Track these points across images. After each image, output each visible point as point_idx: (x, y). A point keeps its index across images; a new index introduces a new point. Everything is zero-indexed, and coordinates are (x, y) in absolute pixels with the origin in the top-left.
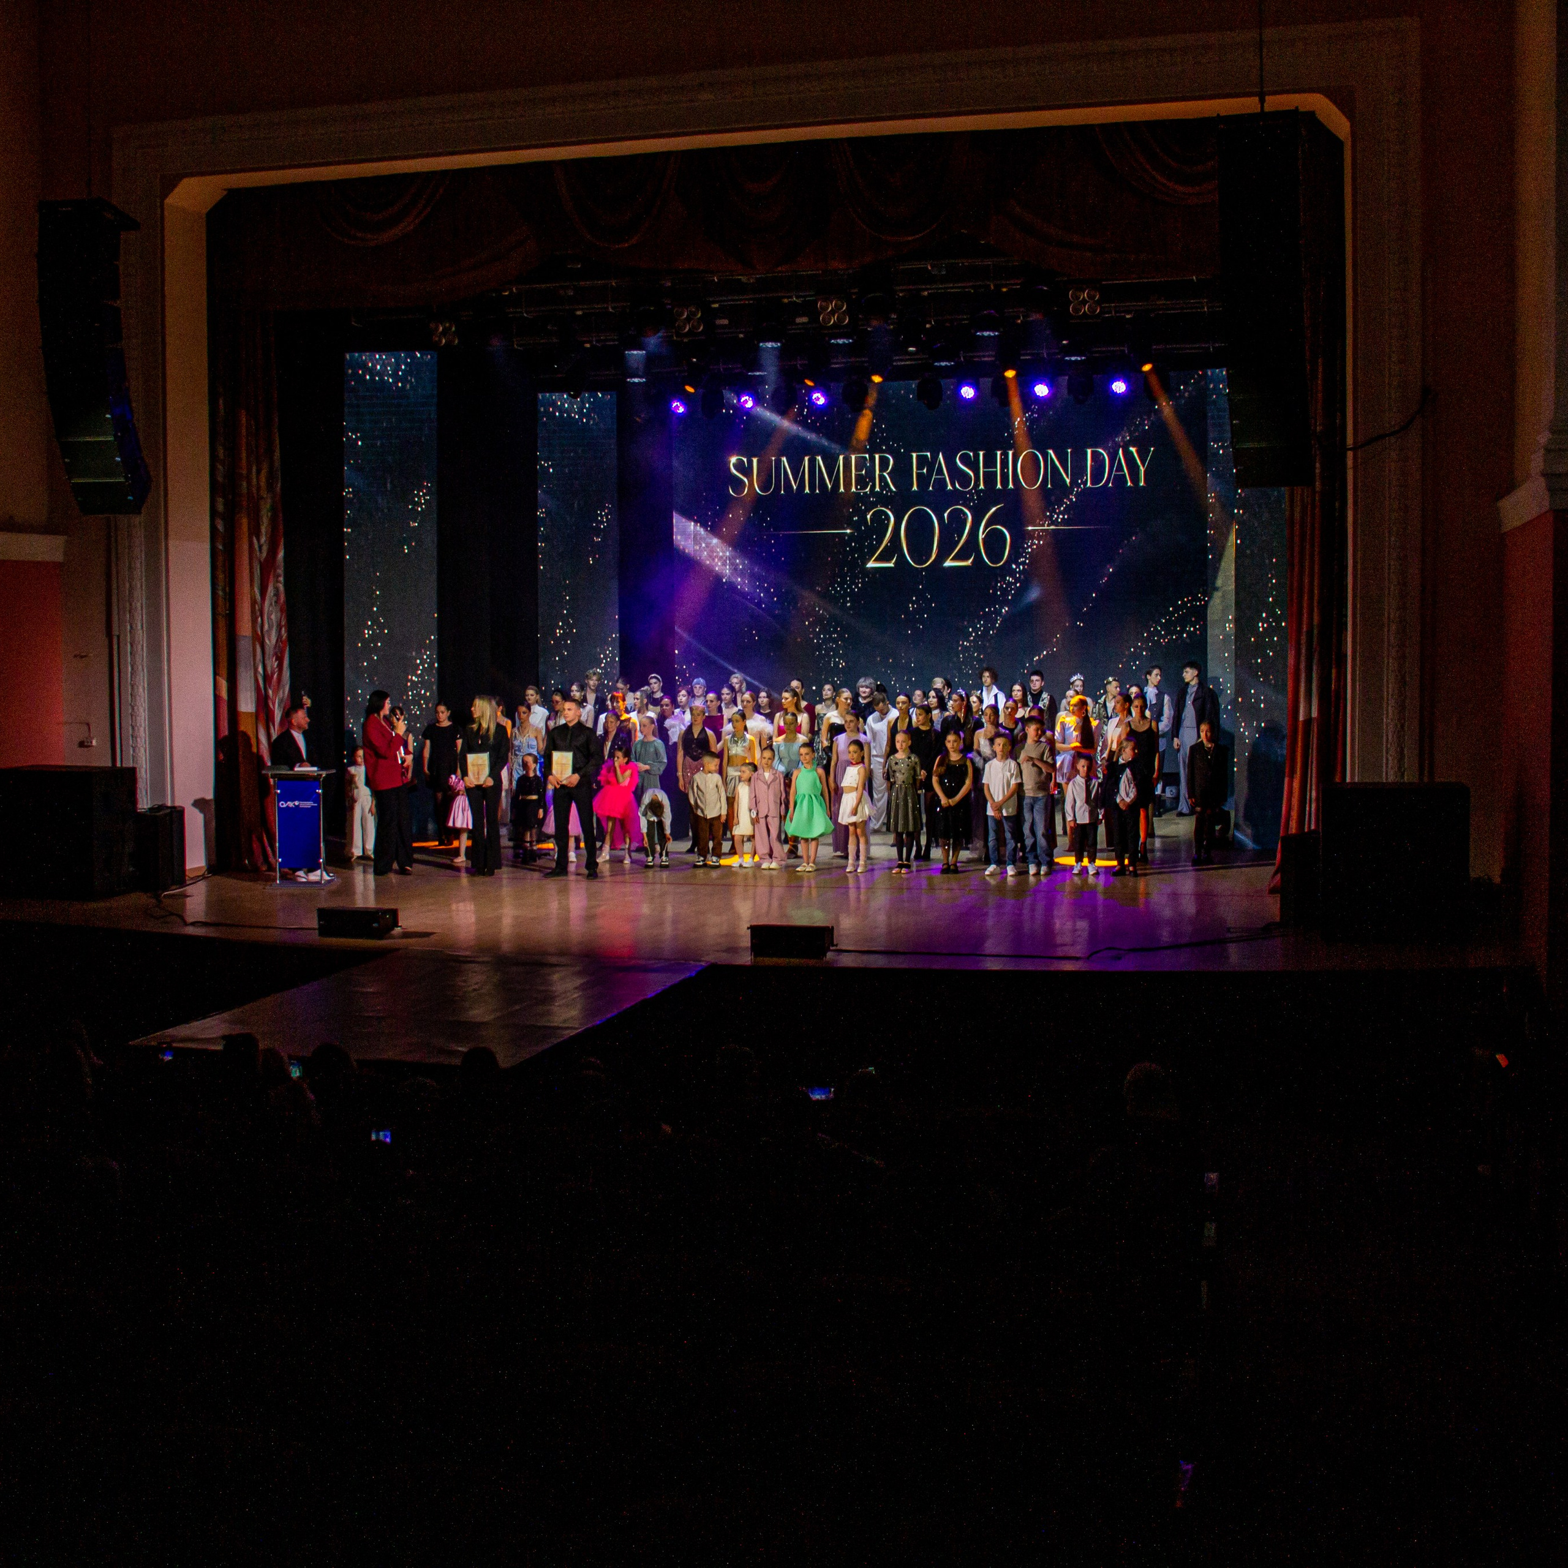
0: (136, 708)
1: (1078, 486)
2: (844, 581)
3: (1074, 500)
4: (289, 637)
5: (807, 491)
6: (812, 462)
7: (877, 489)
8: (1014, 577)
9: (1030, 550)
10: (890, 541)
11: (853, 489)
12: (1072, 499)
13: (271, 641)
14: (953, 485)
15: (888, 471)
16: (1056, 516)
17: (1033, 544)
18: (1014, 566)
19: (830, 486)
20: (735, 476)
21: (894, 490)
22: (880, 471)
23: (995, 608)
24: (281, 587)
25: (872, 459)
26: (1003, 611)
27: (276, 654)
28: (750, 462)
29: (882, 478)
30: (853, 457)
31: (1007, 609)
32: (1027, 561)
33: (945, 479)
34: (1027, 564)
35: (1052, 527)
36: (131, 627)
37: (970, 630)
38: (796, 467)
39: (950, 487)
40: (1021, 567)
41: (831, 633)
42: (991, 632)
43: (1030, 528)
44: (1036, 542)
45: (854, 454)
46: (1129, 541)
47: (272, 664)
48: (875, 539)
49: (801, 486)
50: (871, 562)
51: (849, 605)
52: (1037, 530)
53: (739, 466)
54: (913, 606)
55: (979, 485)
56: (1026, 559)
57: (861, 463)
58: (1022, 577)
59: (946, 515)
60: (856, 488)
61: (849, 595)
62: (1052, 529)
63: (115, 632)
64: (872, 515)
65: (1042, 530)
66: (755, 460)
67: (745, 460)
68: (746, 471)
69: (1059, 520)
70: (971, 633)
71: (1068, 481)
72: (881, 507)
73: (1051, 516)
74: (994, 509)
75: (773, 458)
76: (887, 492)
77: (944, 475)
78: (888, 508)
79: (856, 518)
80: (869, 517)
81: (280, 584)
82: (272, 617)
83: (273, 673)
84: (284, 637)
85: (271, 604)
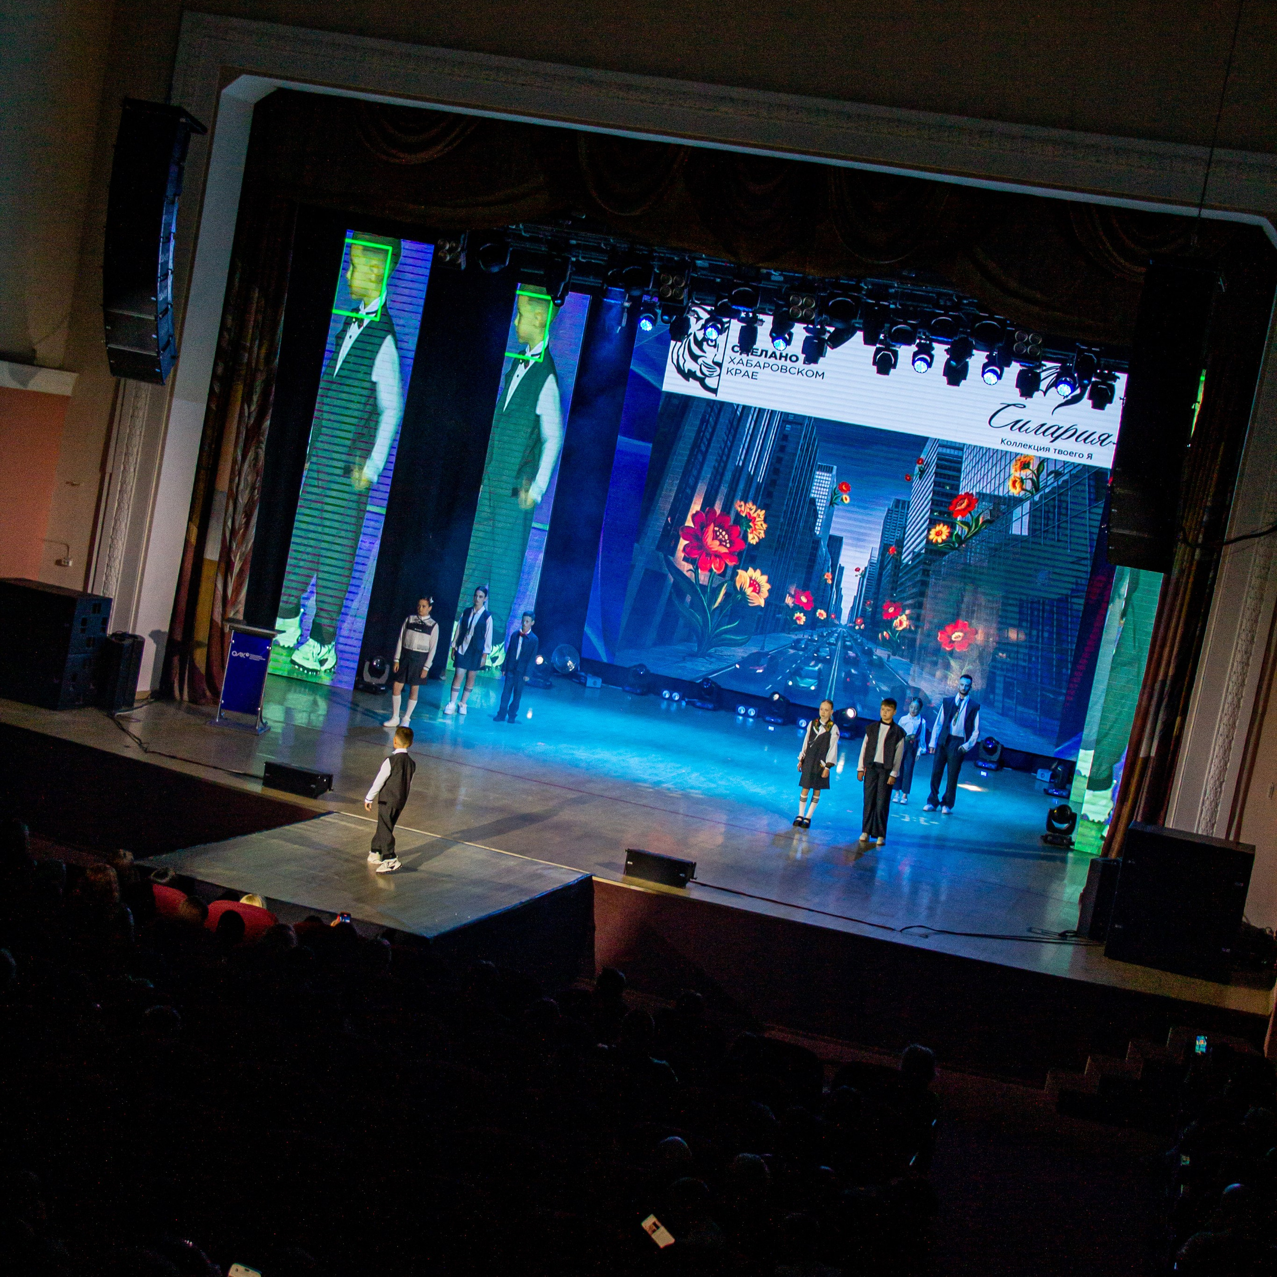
0: (115, 541)
4: (262, 499)
13: (243, 500)
24: (262, 454)
27: (245, 512)
36: (125, 468)
47: (241, 519)
63: (109, 469)
81: (260, 450)
82: (249, 478)
83: (240, 529)
84: (256, 498)
85: (250, 466)
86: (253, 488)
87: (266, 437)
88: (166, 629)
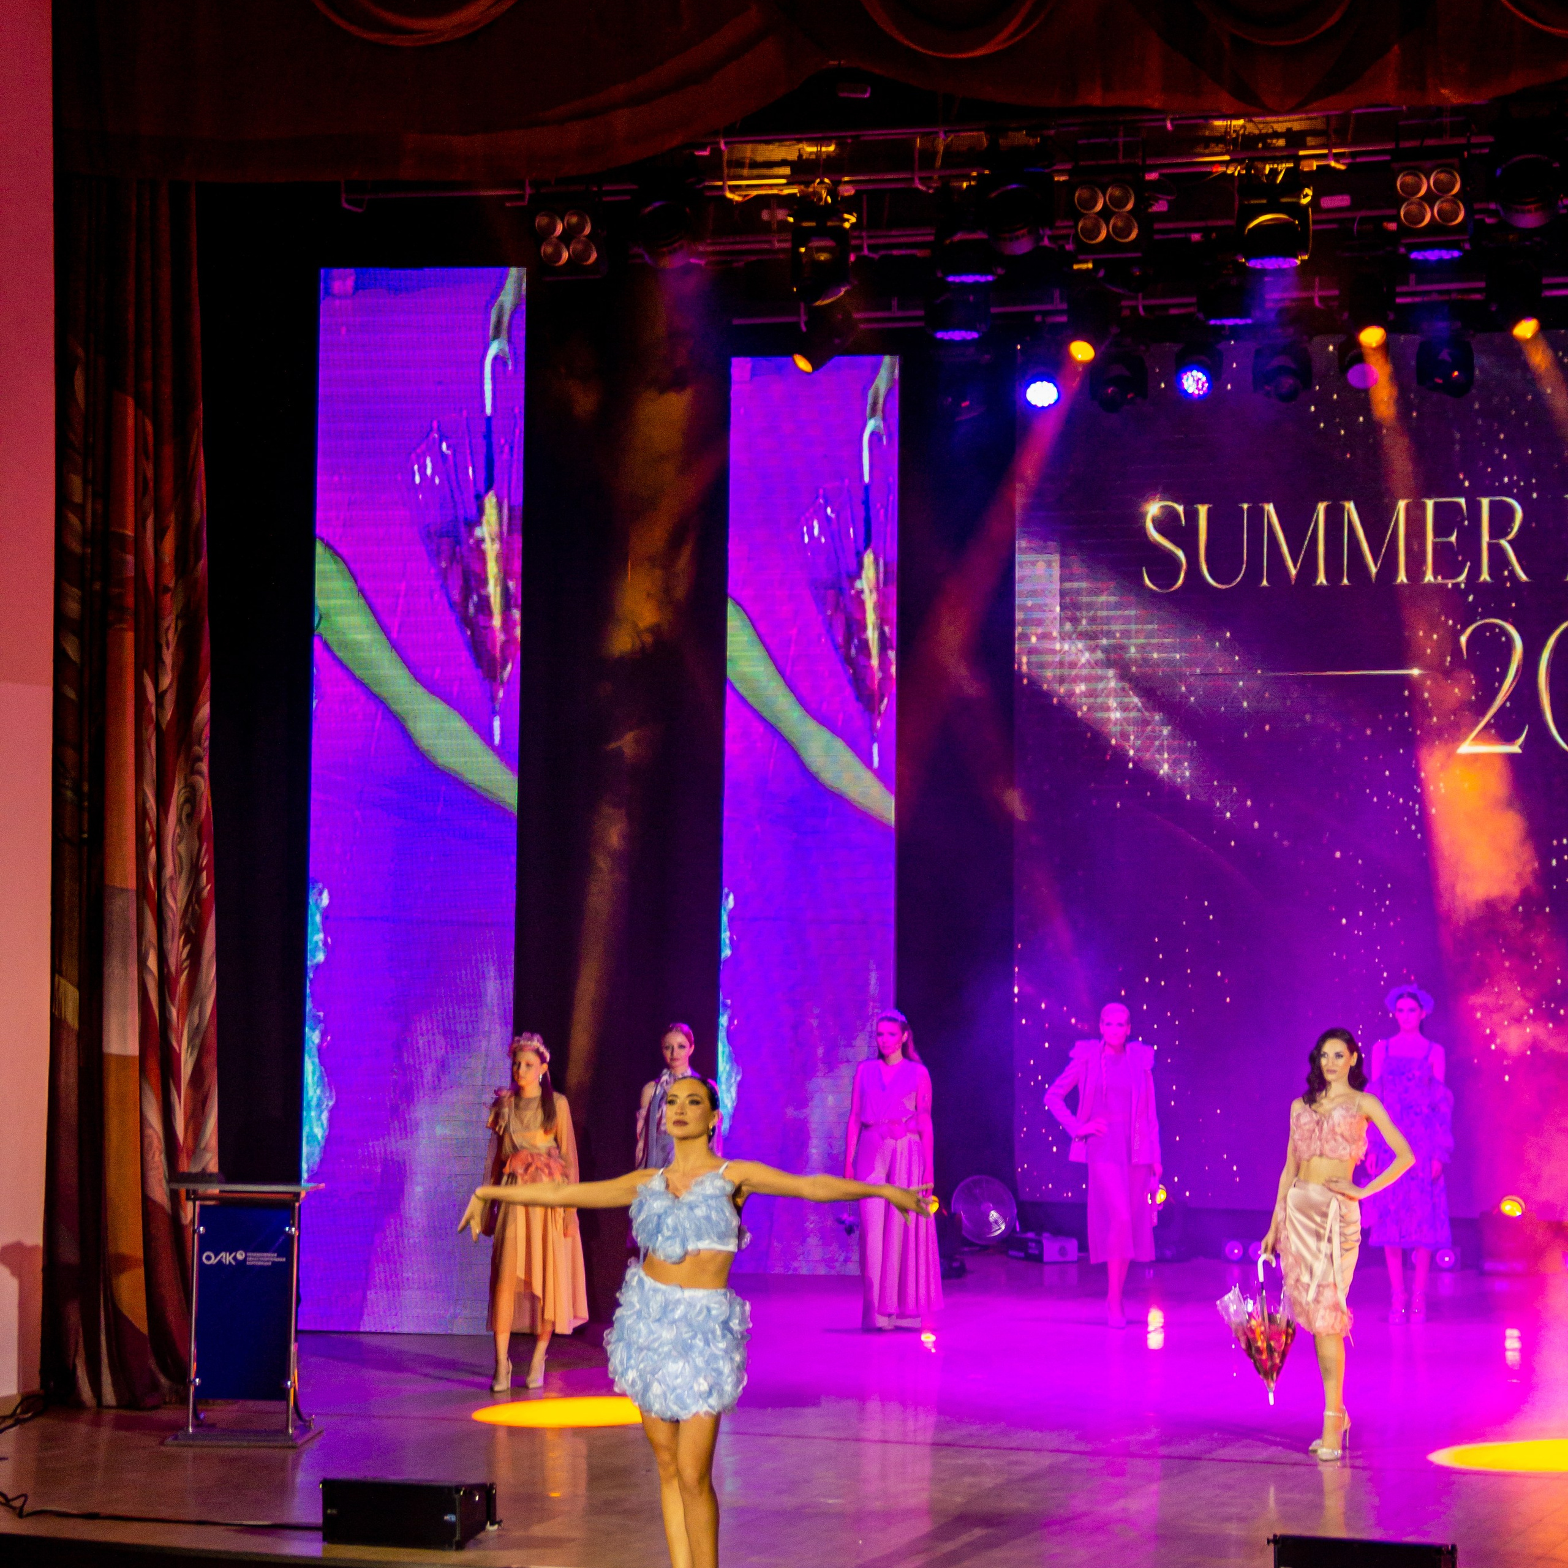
4: (219, 892)
5: (1321, 579)
6: (1335, 517)
7: (1486, 575)
11: (1430, 577)
13: (176, 902)
15: (1511, 536)
19: (1374, 569)
20: (1156, 546)
21: (1523, 577)
22: (1491, 537)
24: (203, 785)
25: (1475, 509)
27: (185, 930)
28: (1192, 516)
29: (1496, 552)
30: (1430, 504)
38: (1296, 527)
45: (1430, 498)
47: (178, 950)
49: (1308, 569)
50: (1469, 741)
53: (1167, 524)
57: (1446, 518)
60: (1436, 574)
64: (1472, 635)
66: (1203, 510)
67: (1180, 509)
68: (1185, 535)
72: (1492, 616)
75: (1245, 506)
76: (1507, 583)
78: (1508, 620)
80: (1463, 639)
81: (198, 778)
82: (182, 848)
83: (179, 972)
84: (205, 893)
85: (179, 820)
86: (195, 871)
87: (207, 744)
88: (35, 1237)
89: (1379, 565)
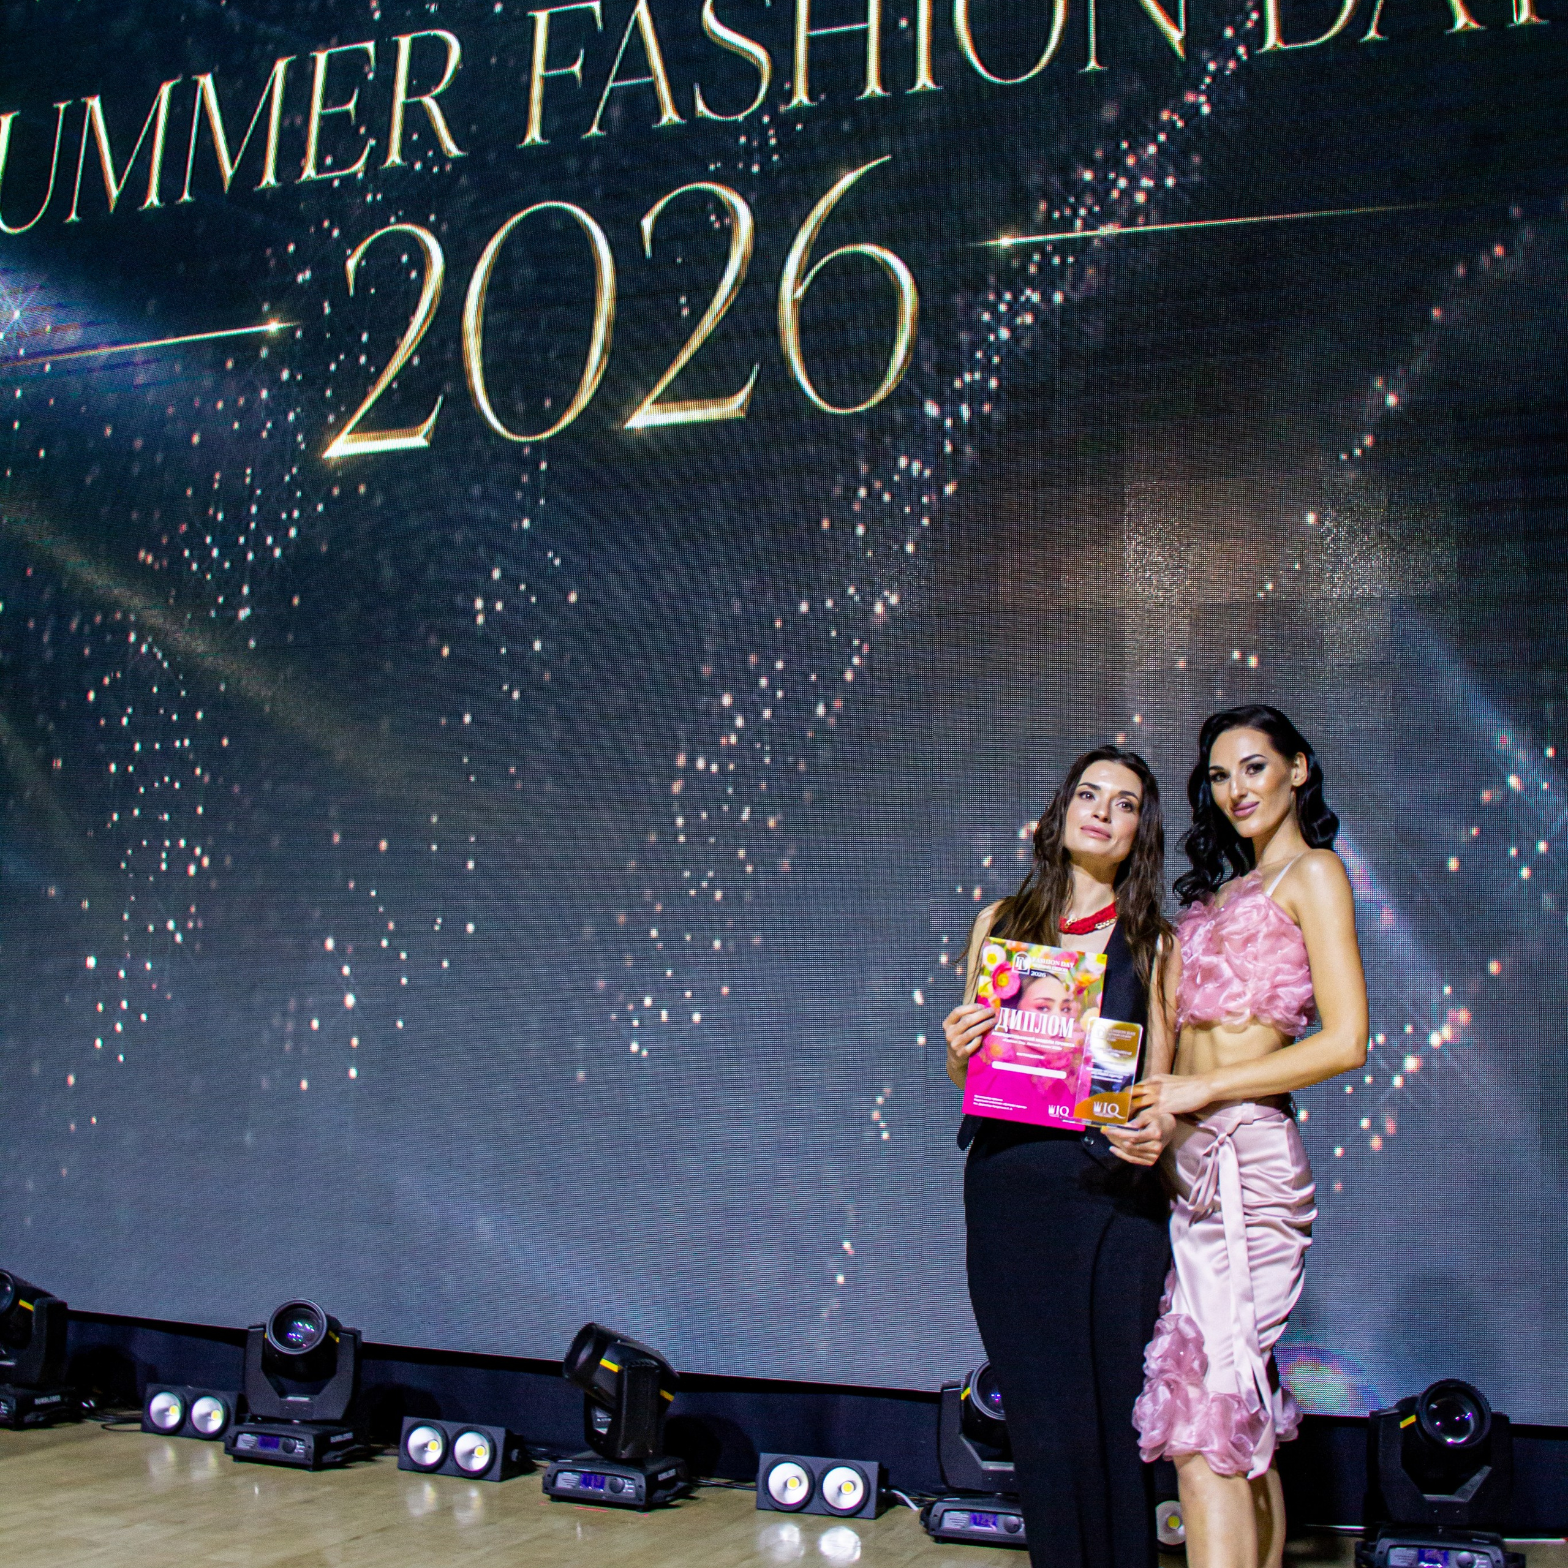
1: (1225, 50)
2: (238, 520)
3: (1206, 110)
5: (153, 198)
6: (183, 101)
7: (395, 157)
8: (934, 458)
9: (1004, 334)
10: (422, 348)
11: (310, 172)
12: (1197, 107)
14: (684, 106)
15: (440, 89)
16: (1122, 183)
17: (1015, 309)
18: (932, 409)
19: (228, 171)
21: (456, 153)
22: (410, 93)
23: (841, 597)
25: (389, 55)
26: (879, 608)
29: (416, 116)
30: (321, 59)
31: (894, 600)
32: (993, 384)
33: (652, 87)
34: (995, 397)
35: (1109, 230)
37: (727, 700)
38: (127, 123)
39: (669, 115)
40: (965, 411)
41: (168, 733)
42: (821, 710)
43: (1006, 242)
44: (1035, 297)
45: (323, 49)
46: (1472, 270)
48: (367, 349)
49: (136, 188)
50: (344, 435)
51: (244, 613)
52: (1039, 247)
54: (489, 609)
55: (791, 94)
56: (987, 368)
57: (345, 76)
58: (968, 450)
59: (647, 224)
60: (320, 167)
61: (253, 574)
62: (1104, 239)
64: (366, 255)
65: (1062, 248)
66: (6, 122)
69: (1140, 198)
70: (727, 716)
71: (1175, 36)
72: (399, 221)
73: (1101, 188)
74: (848, 179)
76: (427, 167)
77: (648, 71)
78: (424, 223)
79: (304, 276)
80: (351, 265)
89: (236, 165)
